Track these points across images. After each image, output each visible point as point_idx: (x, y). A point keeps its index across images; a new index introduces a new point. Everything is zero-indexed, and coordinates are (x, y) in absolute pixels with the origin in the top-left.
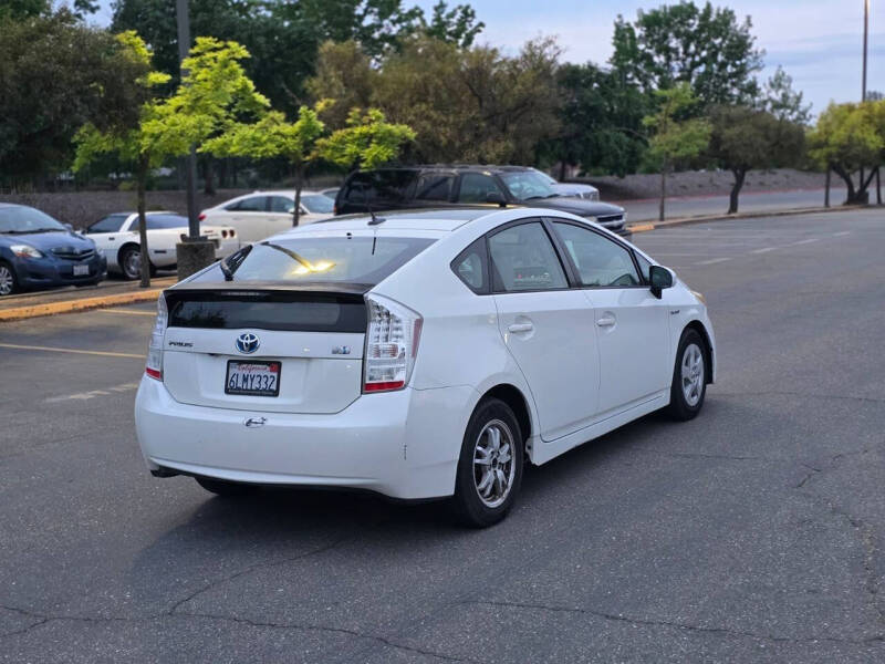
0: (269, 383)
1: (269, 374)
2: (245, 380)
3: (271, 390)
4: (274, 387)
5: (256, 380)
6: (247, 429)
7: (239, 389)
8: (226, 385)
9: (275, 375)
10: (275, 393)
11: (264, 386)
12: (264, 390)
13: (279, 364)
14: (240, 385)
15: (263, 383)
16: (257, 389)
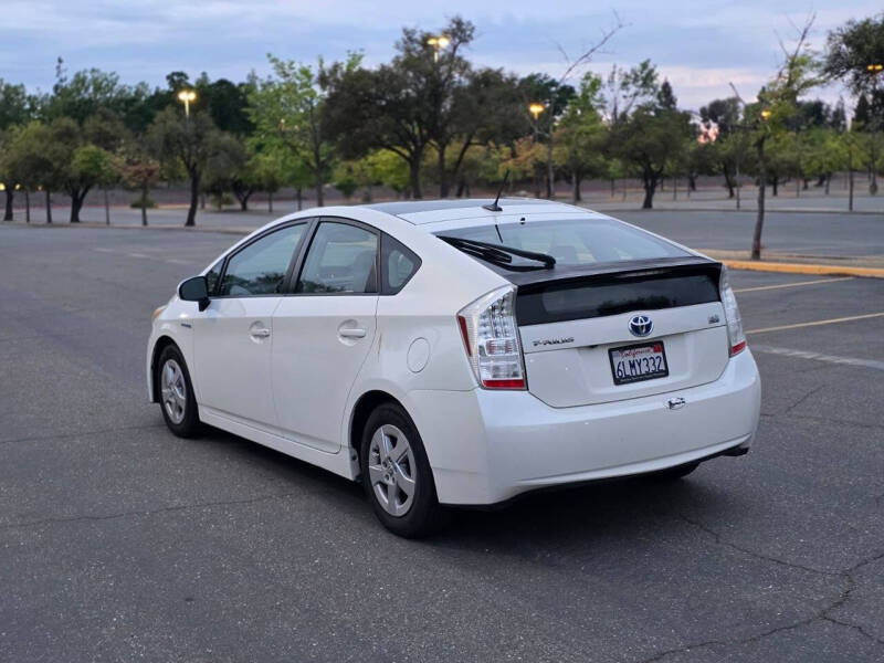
0: (657, 364)
1: (655, 355)
2: (632, 366)
3: (662, 371)
4: (662, 367)
5: (644, 363)
6: (672, 412)
7: (627, 377)
8: (614, 376)
9: (660, 354)
10: (665, 373)
11: (652, 368)
12: (654, 372)
13: (661, 343)
14: (628, 373)
15: (650, 365)
16: (648, 373)
